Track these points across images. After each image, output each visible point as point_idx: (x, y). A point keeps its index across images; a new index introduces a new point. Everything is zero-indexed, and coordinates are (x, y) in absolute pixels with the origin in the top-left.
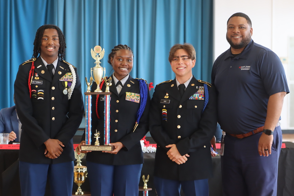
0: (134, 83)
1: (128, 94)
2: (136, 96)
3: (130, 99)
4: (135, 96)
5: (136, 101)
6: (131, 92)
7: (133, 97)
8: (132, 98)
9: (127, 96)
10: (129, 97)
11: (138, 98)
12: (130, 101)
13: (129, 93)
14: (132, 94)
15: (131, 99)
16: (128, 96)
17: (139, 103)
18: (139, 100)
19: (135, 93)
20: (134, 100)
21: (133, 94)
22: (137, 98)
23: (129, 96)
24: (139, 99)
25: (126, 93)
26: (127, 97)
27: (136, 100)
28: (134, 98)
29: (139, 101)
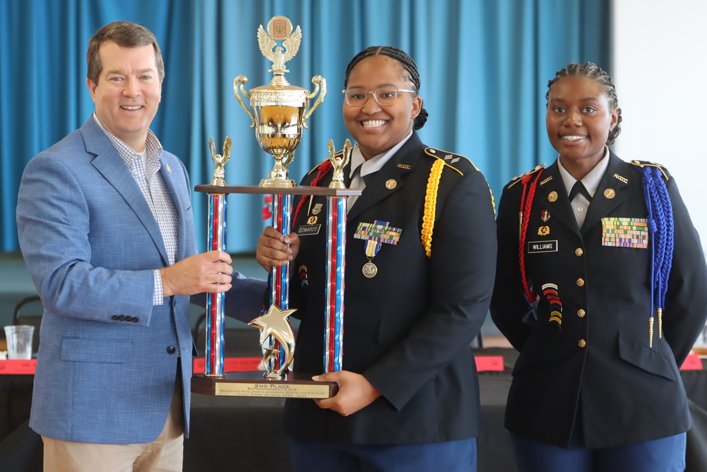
0: (625, 181)
1: (608, 223)
2: (634, 228)
3: (618, 240)
4: (632, 230)
5: (636, 244)
6: (618, 216)
7: (625, 232)
8: (623, 236)
9: (604, 231)
10: (613, 236)
11: (643, 233)
12: (618, 245)
13: (612, 219)
14: (621, 223)
15: (621, 239)
16: (608, 231)
17: (645, 247)
18: (647, 238)
19: (631, 217)
20: (630, 240)
21: (625, 221)
22: (638, 233)
23: (613, 230)
24: (647, 234)
25: (601, 222)
26: (608, 235)
27: (635, 241)
28: (628, 236)
29: (646, 242)
